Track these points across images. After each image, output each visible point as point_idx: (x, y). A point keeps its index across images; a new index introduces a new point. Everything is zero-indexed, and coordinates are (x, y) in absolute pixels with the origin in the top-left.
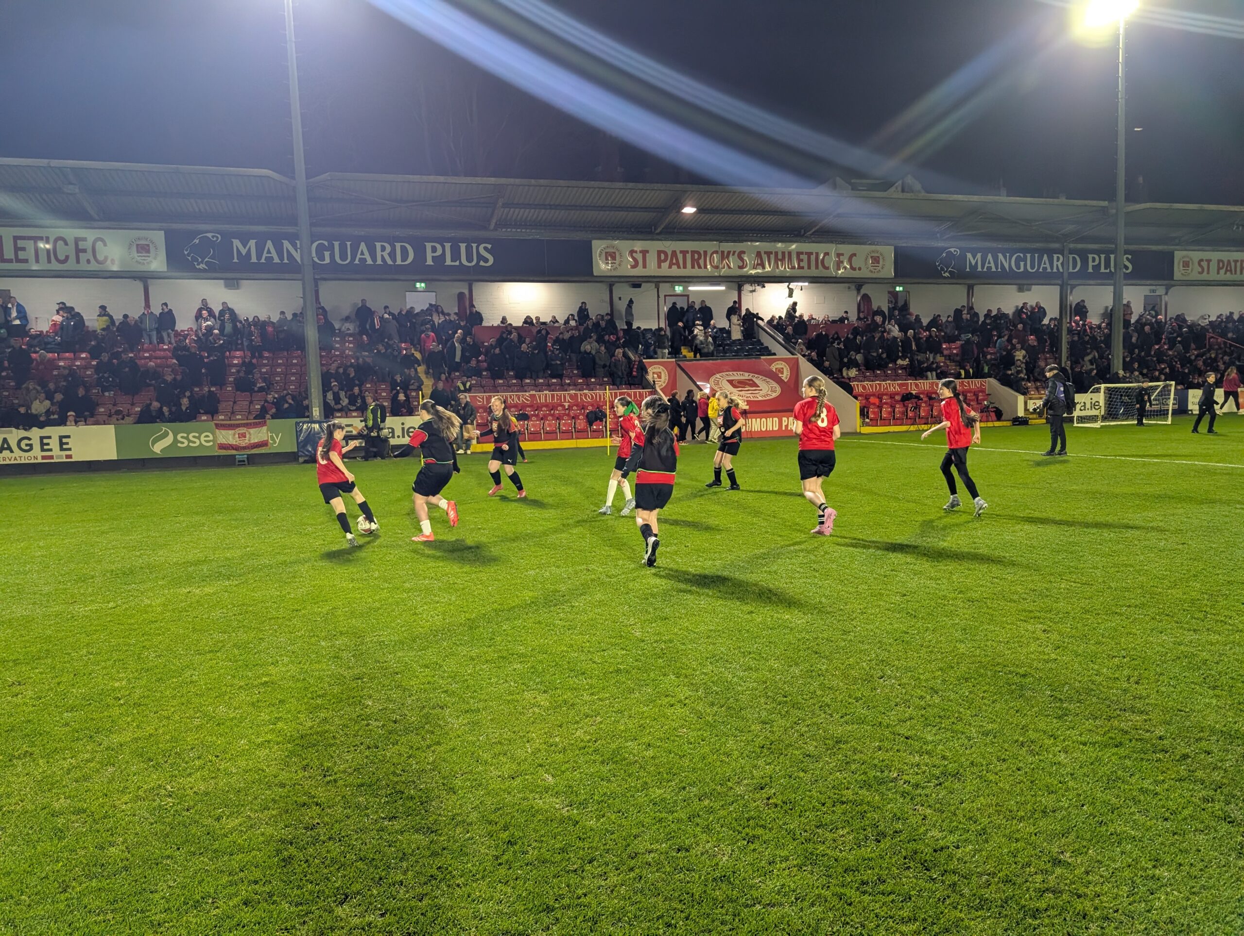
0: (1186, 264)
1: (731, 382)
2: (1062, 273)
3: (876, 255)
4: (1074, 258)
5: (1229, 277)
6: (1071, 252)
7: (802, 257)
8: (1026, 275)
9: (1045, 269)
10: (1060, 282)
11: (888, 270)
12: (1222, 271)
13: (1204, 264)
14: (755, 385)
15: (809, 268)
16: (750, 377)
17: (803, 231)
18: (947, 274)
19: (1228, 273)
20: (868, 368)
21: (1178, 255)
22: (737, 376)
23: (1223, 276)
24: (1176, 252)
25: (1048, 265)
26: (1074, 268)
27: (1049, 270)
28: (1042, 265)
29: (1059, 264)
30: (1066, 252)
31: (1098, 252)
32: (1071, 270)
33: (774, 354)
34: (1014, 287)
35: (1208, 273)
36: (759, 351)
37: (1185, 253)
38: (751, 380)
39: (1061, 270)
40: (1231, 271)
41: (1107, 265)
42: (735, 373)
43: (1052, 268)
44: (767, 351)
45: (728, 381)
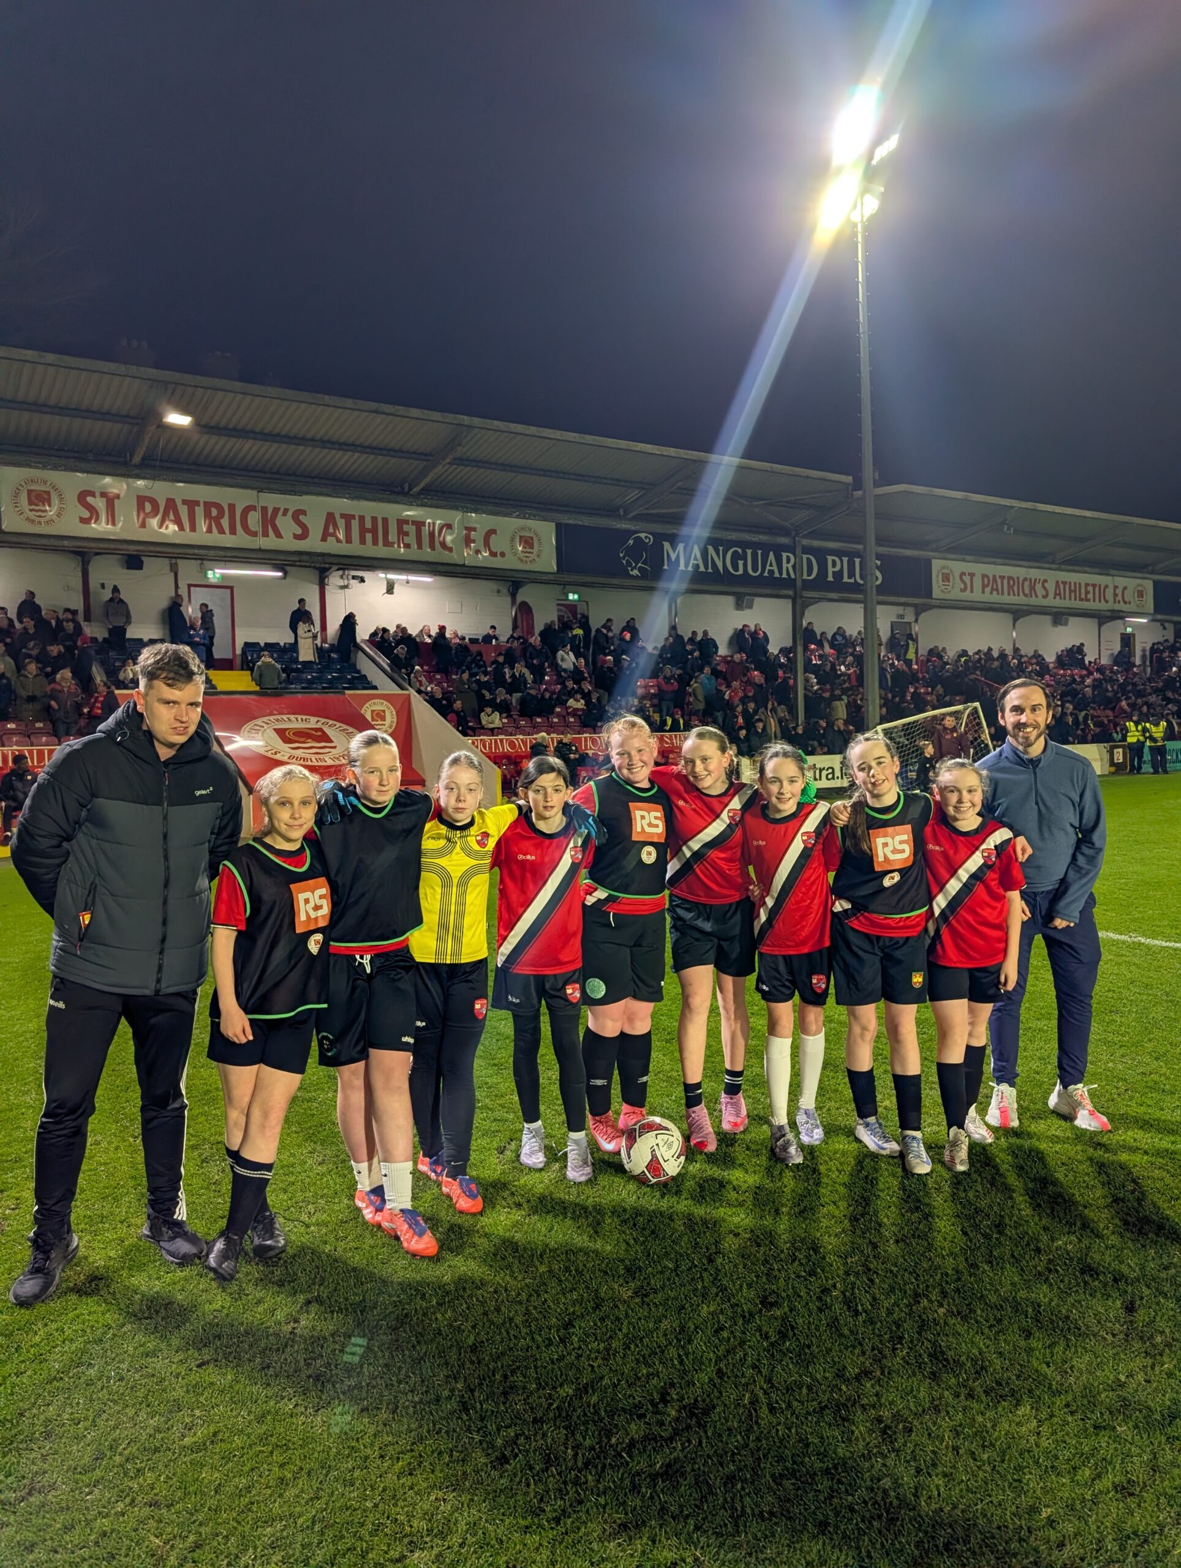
0: (946, 578)
1: (281, 733)
2: (795, 580)
3: (528, 534)
4: (809, 560)
5: (995, 598)
6: (806, 550)
7: (406, 528)
8: (745, 580)
9: (771, 572)
10: (791, 593)
11: (547, 560)
12: (988, 590)
13: (967, 579)
14: (325, 738)
15: (420, 546)
16: (319, 725)
17: (406, 486)
18: (635, 572)
19: (995, 593)
20: (522, 714)
21: (937, 565)
22: (296, 722)
23: (989, 597)
24: (934, 562)
25: (775, 568)
26: (809, 574)
27: (777, 575)
28: (768, 568)
29: (790, 566)
30: (798, 551)
31: (839, 553)
32: (805, 577)
33: (375, 688)
34: (730, 600)
35: (972, 591)
36: (349, 682)
37: (943, 562)
38: (320, 730)
39: (793, 576)
40: (997, 590)
41: (851, 574)
42: (292, 717)
43: (781, 573)
44: (363, 682)
45: (275, 730)
